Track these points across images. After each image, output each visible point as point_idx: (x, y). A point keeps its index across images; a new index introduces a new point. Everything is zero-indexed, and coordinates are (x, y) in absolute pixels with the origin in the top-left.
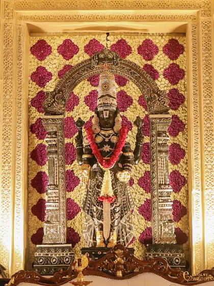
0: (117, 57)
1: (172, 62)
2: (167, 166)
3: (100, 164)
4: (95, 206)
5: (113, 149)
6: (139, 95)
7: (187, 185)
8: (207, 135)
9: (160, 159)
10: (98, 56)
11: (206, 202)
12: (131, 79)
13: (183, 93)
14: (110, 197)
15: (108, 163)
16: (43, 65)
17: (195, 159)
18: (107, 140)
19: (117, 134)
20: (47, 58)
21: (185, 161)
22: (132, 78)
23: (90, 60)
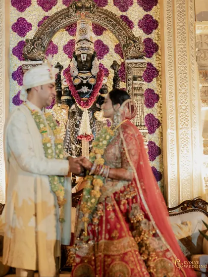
0: (94, 6)
1: (146, 13)
2: (142, 109)
3: (78, 105)
4: (73, 144)
5: (91, 90)
6: (116, 44)
7: (162, 127)
8: (181, 77)
9: (136, 102)
10: (75, 4)
11: (180, 141)
12: (107, 26)
13: (156, 42)
14: (89, 136)
15: (86, 103)
16: (23, 17)
17: (170, 100)
18: (85, 82)
19: (94, 77)
20: (27, 9)
21: (159, 105)
22: (109, 26)
23: (68, 8)
